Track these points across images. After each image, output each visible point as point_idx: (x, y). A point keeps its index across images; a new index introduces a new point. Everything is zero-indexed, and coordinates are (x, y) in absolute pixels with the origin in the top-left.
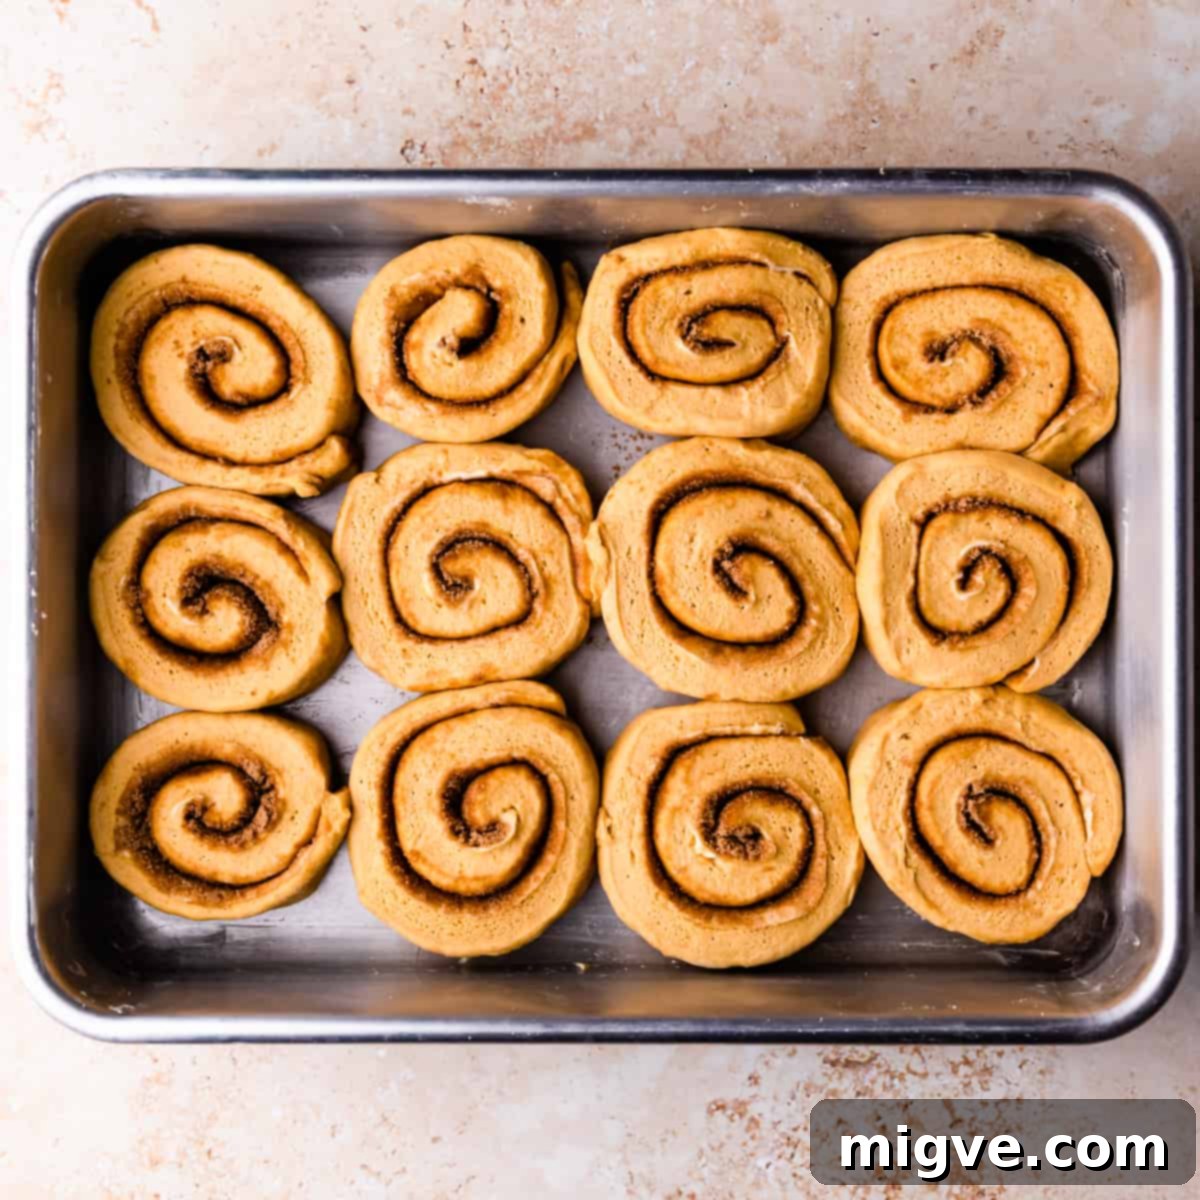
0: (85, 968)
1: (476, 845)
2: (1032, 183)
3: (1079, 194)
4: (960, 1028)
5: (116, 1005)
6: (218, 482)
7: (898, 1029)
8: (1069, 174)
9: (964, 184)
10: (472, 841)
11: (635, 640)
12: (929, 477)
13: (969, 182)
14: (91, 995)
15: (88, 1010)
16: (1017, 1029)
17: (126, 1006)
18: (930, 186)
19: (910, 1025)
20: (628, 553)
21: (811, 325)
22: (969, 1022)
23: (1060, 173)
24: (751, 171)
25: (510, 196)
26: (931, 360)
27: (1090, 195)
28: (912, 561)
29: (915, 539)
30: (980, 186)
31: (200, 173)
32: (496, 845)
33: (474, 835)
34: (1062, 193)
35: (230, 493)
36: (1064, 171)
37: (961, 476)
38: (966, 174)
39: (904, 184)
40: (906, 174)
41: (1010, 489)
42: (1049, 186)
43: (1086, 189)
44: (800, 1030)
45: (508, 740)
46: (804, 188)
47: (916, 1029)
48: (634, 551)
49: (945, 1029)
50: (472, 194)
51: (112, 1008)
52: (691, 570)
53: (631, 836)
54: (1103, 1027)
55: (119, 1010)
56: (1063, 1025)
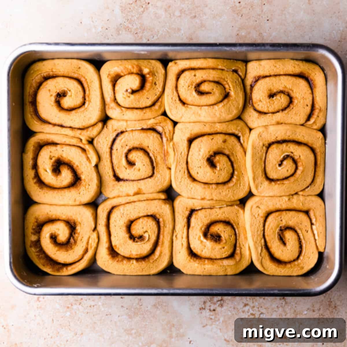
0: (26, 273)
1: (137, 242)
2: (300, 48)
3: (314, 51)
4: (276, 292)
5: (35, 284)
6: (59, 132)
7: (258, 292)
8: (311, 45)
9: (281, 48)
10: (135, 241)
11: (178, 183)
12: (269, 133)
13: (282, 47)
14: (28, 281)
15: (27, 286)
16: (293, 292)
17: (38, 284)
18: (271, 48)
19: (262, 291)
20: (181, 154)
21: (237, 87)
22: (279, 290)
23: (309, 45)
24: (218, 44)
25: (148, 51)
26: (270, 98)
27: (318, 51)
28: (263, 158)
29: (265, 151)
30: (285, 48)
31: (57, 44)
32: (142, 242)
33: (136, 239)
34: (309, 51)
35: (62, 136)
36: (310, 44)
37: (280, 133)
38: (281, 45)
39: (263, 48)
40: (263, 45)
41: (298, 136)
42: (306, 48)
43: (316, 49)
44: (230, 292)
45: (147, 210)
46: (233, 49)
47: (264, 292)
48: (183, 153)
49: (272, 292)
50: (136, 50)
51: (34, 285)
52: (199, 161)
53: (182, 238)
54: (317, 292)
55: (36, 286)
56: (306, 291)
